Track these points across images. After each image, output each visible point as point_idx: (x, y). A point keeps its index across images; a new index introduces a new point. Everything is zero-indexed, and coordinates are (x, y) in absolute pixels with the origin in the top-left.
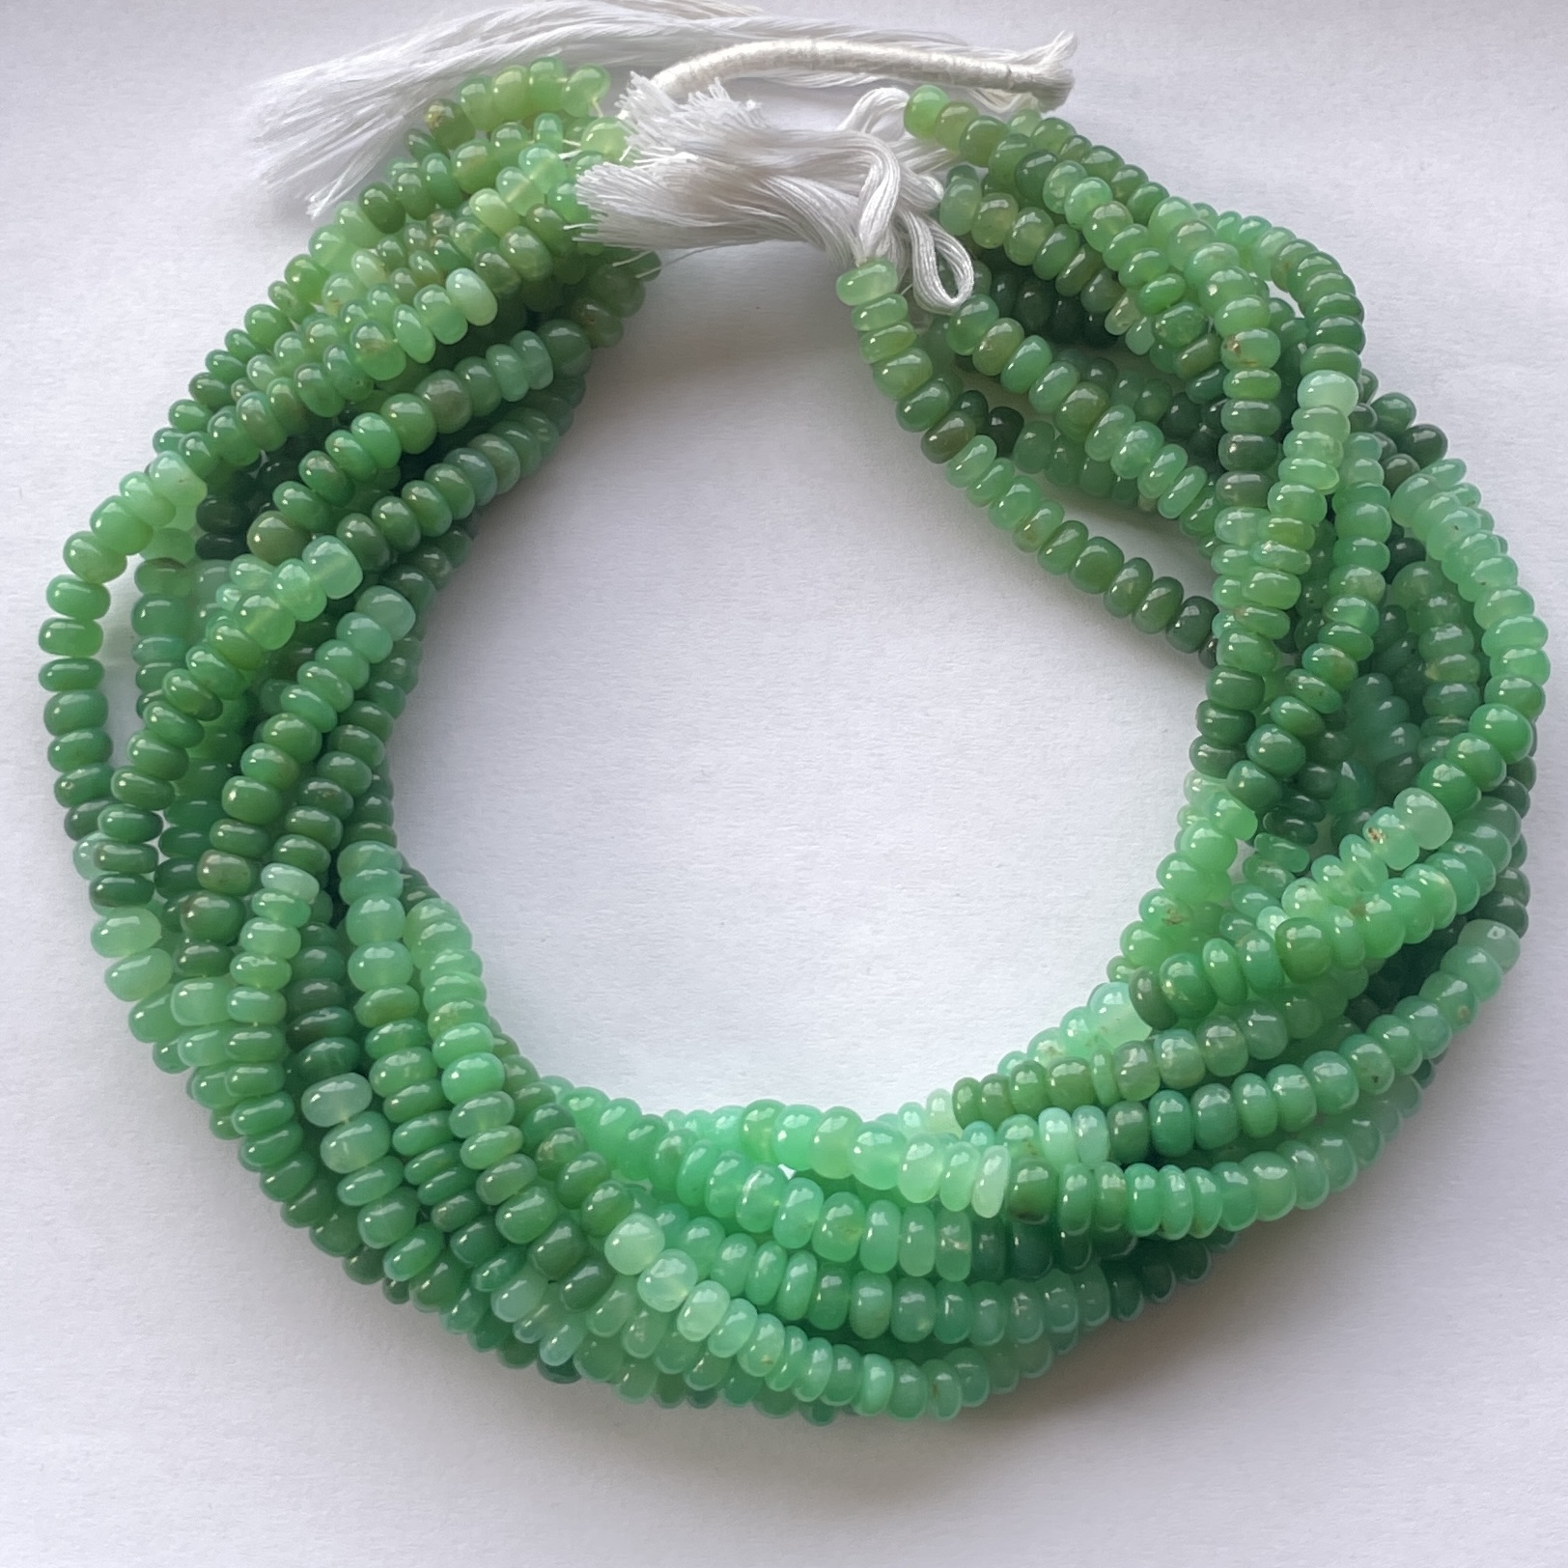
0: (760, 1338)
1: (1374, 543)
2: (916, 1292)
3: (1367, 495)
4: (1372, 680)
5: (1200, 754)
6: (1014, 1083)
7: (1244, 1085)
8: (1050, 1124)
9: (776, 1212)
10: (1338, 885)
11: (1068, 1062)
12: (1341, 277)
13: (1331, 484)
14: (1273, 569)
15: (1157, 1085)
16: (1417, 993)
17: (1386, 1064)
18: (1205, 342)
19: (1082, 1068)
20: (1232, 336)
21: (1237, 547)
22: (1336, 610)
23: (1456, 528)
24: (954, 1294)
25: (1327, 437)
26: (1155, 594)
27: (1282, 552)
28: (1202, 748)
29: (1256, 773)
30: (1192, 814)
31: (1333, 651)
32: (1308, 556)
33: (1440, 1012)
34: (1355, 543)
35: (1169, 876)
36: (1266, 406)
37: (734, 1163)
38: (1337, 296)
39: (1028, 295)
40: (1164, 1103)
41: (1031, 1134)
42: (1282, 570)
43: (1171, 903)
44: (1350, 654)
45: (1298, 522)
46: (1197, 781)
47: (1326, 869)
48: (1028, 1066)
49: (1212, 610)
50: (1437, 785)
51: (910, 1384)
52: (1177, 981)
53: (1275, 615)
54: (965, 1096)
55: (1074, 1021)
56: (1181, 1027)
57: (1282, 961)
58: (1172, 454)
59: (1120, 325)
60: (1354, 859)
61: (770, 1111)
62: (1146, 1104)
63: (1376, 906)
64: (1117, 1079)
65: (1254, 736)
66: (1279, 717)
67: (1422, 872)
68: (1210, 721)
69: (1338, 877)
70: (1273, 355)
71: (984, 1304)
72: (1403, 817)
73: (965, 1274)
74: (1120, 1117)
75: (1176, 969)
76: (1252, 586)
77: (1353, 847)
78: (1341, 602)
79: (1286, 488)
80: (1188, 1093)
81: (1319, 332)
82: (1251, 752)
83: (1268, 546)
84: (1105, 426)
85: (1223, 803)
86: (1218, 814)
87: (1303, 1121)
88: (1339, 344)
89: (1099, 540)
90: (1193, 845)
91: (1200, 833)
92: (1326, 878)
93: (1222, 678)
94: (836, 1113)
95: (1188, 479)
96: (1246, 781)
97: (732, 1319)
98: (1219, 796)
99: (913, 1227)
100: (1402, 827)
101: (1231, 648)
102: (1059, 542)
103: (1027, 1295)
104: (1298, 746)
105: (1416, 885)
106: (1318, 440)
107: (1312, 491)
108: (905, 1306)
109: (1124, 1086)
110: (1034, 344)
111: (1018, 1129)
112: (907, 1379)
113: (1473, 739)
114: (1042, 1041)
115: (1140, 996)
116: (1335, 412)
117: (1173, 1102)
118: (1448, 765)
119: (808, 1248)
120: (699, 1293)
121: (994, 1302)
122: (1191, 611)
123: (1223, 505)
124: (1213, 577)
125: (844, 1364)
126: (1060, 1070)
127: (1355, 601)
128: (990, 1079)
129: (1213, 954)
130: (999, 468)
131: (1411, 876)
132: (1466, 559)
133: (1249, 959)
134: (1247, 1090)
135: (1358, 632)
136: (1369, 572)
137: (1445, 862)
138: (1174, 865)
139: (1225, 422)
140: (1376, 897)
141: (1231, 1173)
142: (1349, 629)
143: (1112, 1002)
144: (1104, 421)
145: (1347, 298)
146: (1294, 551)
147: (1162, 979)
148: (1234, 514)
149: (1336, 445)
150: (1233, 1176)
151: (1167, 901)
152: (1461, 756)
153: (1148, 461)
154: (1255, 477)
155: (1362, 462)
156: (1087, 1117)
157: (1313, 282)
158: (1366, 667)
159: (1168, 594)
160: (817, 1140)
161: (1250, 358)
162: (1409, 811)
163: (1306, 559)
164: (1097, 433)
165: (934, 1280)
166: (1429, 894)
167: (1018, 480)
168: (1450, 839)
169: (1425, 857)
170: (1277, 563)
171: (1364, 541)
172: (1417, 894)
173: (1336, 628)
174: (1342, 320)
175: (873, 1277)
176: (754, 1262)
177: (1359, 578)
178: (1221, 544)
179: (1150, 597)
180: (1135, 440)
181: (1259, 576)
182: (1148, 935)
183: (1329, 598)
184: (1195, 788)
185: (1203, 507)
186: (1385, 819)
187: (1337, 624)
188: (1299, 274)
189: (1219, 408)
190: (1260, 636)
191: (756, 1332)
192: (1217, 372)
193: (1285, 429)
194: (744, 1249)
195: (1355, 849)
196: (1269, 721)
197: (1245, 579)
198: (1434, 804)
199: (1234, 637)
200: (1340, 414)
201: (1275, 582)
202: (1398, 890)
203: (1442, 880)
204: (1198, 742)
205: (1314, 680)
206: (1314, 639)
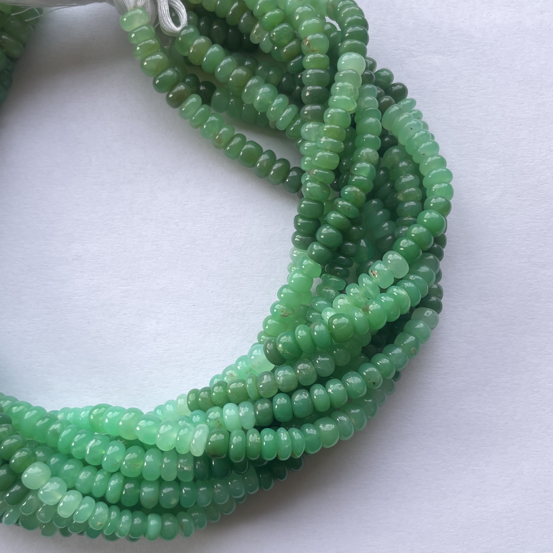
0: (96, 514)
1: (373, 137)
2: (169, 487)
3: (370, 114)
4: (374, 202)
5: (296, 239)
6: (213, 392)
7: (314, 390)
8: (227, 411)
9: (102, 456)
10: (357, 297)
11: (237, 382)
12: (358, 9)
13: (352, 108)
14: (326, 150)
15: (276, 391)
16: (392, 342)
17: (379, 376)
18: (294, 43)
19: (242, 385)
20: (306, 38)
21: (311, 141)
22: (356, 169)
23: (412, 129)
24: (187, 487)
25: (351, 85)
26: (276, 166)
27: (330, 142)
28: (297, 237)
29: (320, 248)
30: (293, 266)
31: (354, 189)
32: (342, 144)
33: (403, 351)
34: (365, 137)
35: (282, 295)
36: (323, 72)
37: (84, 435)
38: (356, 17)
39: (215, 27)
40: (279, 400)
41: (219, 416)
42: (331, 151)
43: (284, 307)
44: (362, 190)
45: (338, 127)
46: (295, 252)
47: (352, 290)
48: (219, 384)
49: (301, 172)
50: (402, 249)
51: (169, 525)
52: (284, 344)
53: (327, 173)
54: (192, 397)
55: (240, 362)
56: (287, 364)
57: (330, 333)
58: (281, 99)
59: (256, 38)
60: (364, 285)
61: (103, 409)
62: (271, 400)
63: (373, 307)
64: (258, 388)
65: (320, 229)
66: (330, 220)
67: (395, 290)
68: (299, 224)
69: (357, 293)
70: (325, 46)
71: (201, 489)
72: (386, 265)
73: (191, 479)
74: (259, 406)
75: (284, 339)
76: (316, 159)
77: (364, 279)
78: (358, 165)
79: (332, 111)
80: (290, 394)
81: (347, 35)
82: (318, 237)
83: (323, 139)
84: (249, 86)
85: (305, 262)
86: (303, 267)
87: (343, 404)
88: (357, 39)
89: (252, 142)
90: (293, 281)
91: (296, 276)
92: (352, 294)
93: (304, 204)
94: (131, 410)
95: (288, 111)
96: (316, 251)
97: (82, 507)
98: (304, 258)
99: (166, 460)
100: (386, 269)
101: (307, 189)
102: (232, 143)
103: (220, 484)
104: (339, 234)
105: (392, 295)
106: (347, 86)
107: (344, 112)
108: (164, 494)
109: (261, 392)
110: (215, 48)
111: (214, 413)
112: (167, 523)
113: (418, 227)
114: (228, 371)
115: (268, 352)
116: (355, 73)
117: (283, 399)
118: (407, 240)
119: (119, 471)
120: (66, 497)
121: (206, 488)
122: (293, 174)
123: (304, 122)
124: (301, 156)
125: (137, 521)
126: (233, 386)
127: (364, 164)
128: (204, 390)
129: (300, 332)
130: (203, 109)
131: (390, 291)
132: (416, 143)
133: (315, 334)
134: (316, 392)
135: (366, 179)
136: (371, 151)
137: (405, 284)
138: (285, 290)
139: (304, 81)
140: (374, 303)
141: (309, 429)
142: (362, 178)
143: (256, 354)
144: (249, 83)
145: (360, 18)
146: (336, 141)
147: (277, 343)
148: (309, 125)
149: (355, 89)
150: (310, 431)
151: (282, 307)
152: (413, 235)
153: (271, 102)
154: (318, 107)
155: (368, 98)
156: (244, 408)
157: (344, 12)
158: (371, 196)
159: (282, 166)
160: (121, 423)
161: (315, 49)
162: (389, 262)
163: (341, 145)
164: (246, 90)
165: (178, 481)
166: (398, 299)
167: (213, 115)
168: (407, 274)
169: (396, 282)
170: (328, 148)
171: (369, 136)
172: (392, 300)
173: (356, 177)
174: (357, 28)
175: (150, 483)
176: (94, 480)
177: (367, 154)
178: (304, 141)
179: (274, 168)
180: (263, 93)
181: (320, 154)
182: (274, 322)
183: (353, 164)
184: (294, 255)
185: (296, 124)
186: (379, 266)
187: (356, 176)
188: (338, 10)
189: (301, 75)
190: (321, 183)
191: (94, 511)
192: (300, 57)
193: (332, 82)
194: (89, 474)
195: (365, 280)
196: (326, 223)
197: (313, 156)
198: (400, 258)
199: (309, 184)
200: (357, 74)
201: (327, 156)
202: (384, 298)
203: (403, 293)
204: (295, 234)
205: (346, 203)
206: (347, 183)
